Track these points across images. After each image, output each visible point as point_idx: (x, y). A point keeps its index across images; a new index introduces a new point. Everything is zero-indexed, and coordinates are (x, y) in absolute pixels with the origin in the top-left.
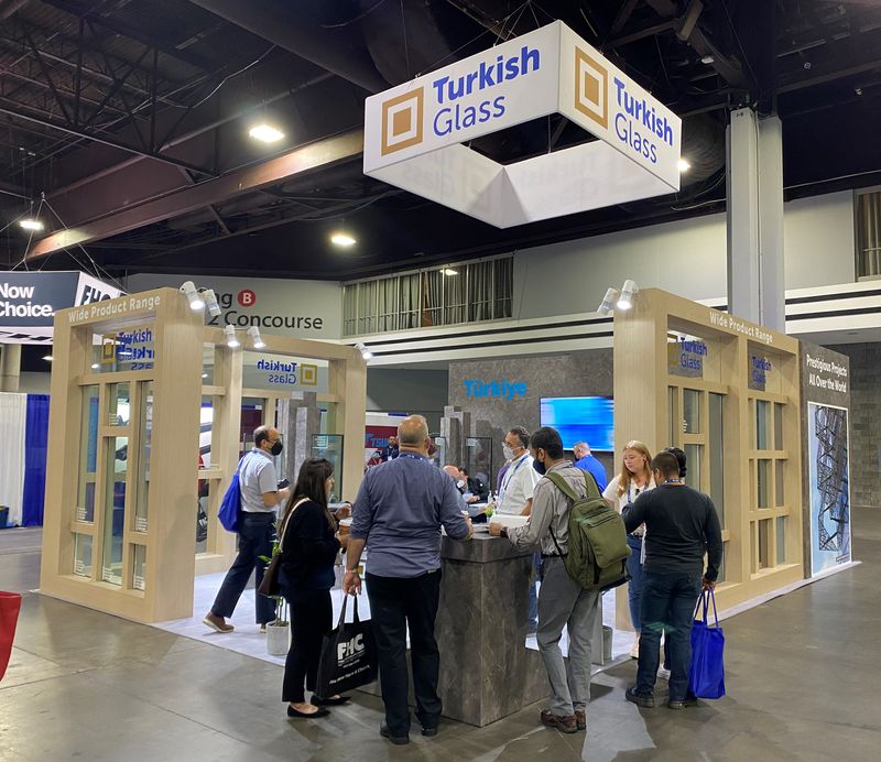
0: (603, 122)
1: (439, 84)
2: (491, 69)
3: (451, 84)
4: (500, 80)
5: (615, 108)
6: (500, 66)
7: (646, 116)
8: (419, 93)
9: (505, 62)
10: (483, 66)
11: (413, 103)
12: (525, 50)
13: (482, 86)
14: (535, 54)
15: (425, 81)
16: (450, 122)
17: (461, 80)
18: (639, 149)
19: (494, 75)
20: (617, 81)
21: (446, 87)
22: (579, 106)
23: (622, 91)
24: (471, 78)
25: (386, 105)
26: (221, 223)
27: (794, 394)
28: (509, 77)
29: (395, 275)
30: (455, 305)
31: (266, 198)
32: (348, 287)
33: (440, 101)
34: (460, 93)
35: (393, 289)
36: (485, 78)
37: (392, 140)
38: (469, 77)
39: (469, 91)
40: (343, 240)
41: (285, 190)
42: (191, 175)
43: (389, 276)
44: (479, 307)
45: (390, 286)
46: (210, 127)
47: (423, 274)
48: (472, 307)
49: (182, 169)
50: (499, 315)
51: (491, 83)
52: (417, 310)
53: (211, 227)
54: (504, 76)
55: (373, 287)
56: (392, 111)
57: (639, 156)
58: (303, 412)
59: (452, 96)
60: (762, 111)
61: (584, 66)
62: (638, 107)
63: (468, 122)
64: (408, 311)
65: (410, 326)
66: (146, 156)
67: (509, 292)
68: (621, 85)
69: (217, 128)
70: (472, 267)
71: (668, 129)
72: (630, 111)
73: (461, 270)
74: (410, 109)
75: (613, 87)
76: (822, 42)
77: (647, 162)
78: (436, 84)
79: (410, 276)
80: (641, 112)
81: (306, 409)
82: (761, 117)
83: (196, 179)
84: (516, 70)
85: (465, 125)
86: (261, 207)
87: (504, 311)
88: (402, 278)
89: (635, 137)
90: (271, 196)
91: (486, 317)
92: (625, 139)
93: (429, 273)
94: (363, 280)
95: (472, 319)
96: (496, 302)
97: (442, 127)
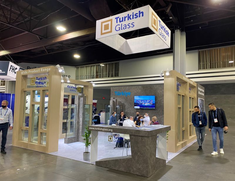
0: (157, 30)
1: (117, 18)
2: (131, 15)
3: (120, 19)
4: (133, 18)
5: (159, 27)
6: (133, 15)
7: (164, 30)
8: (111, 20)
9: (134, 14)
10: (128, 15)
11: (109, 23)
12: (140, 11)
13: (128, 20)
14: (142, 13)
15: (113, 17)
16: (120, 28)
17: (123, 18)
18: (163, 37)
19: (131, 17)
20: (159, 21)
21: (118, 19)
22: (152, 26)
23: (160, 23)
24: (125, 18)
25: (102, 23)
26: (46, 51)
27: (196, 96)
28: (135, 18)
29: (89, 65)
30: (104, 73)
31: (59, 45)
32: (77, 68)
33: (117, 22)
34: (122, 21)
35: (89, 69)
36: (129, 18)
37: (103, 32)
38: (125, 17)
39: (125, 21)
40: (77, 56)
41: (64, 43)
42: (39, 38)
43: (88, 65)
44: (111, 74)
45: (88, 68)
46: (45, 26)
47: (97, 65)
48: (109, 74)
49: (38, 36)
50: (115, 76)
51: (131, 19)
52: (95, 74)
53: (43, 52)
54: (134, 17)
55: (84, 68)
56: (104, 24)
57: (163, 39)
58: (82, 99)
59: (120, 22)
60: (182, 31)
61: (153, 17)
62: (163, 27)
63: (124, 28)
64: (92, 74)
65: (93, 78)
66: (27, 32)
67: (118, 70)
68: (160, 22)
69: (47, 27)
70: (109, 64)
71: (168, 33)
72: (161, 28)
73: (106, 65)
74: (109, 24)
75: (158, 22)
76: (195, 15)
77: (164, 40)
78: (116, 18)
79: (93, 66)
80: (163, 28)
81: (83, 98)
82: (181, 32)
83: (41, 39)
84: (137, 16)
85: (124, 29)
86: (56, 47)
87: (117, 75)
88: (91, 66)
89: (162, 34)
90: (60, 44)
91: (112, 76)
92: (161, 35)
93: (98, 65)
94: (81, 66)
95: (109, 77)
96: (115, 73)
97: (117, 29)
